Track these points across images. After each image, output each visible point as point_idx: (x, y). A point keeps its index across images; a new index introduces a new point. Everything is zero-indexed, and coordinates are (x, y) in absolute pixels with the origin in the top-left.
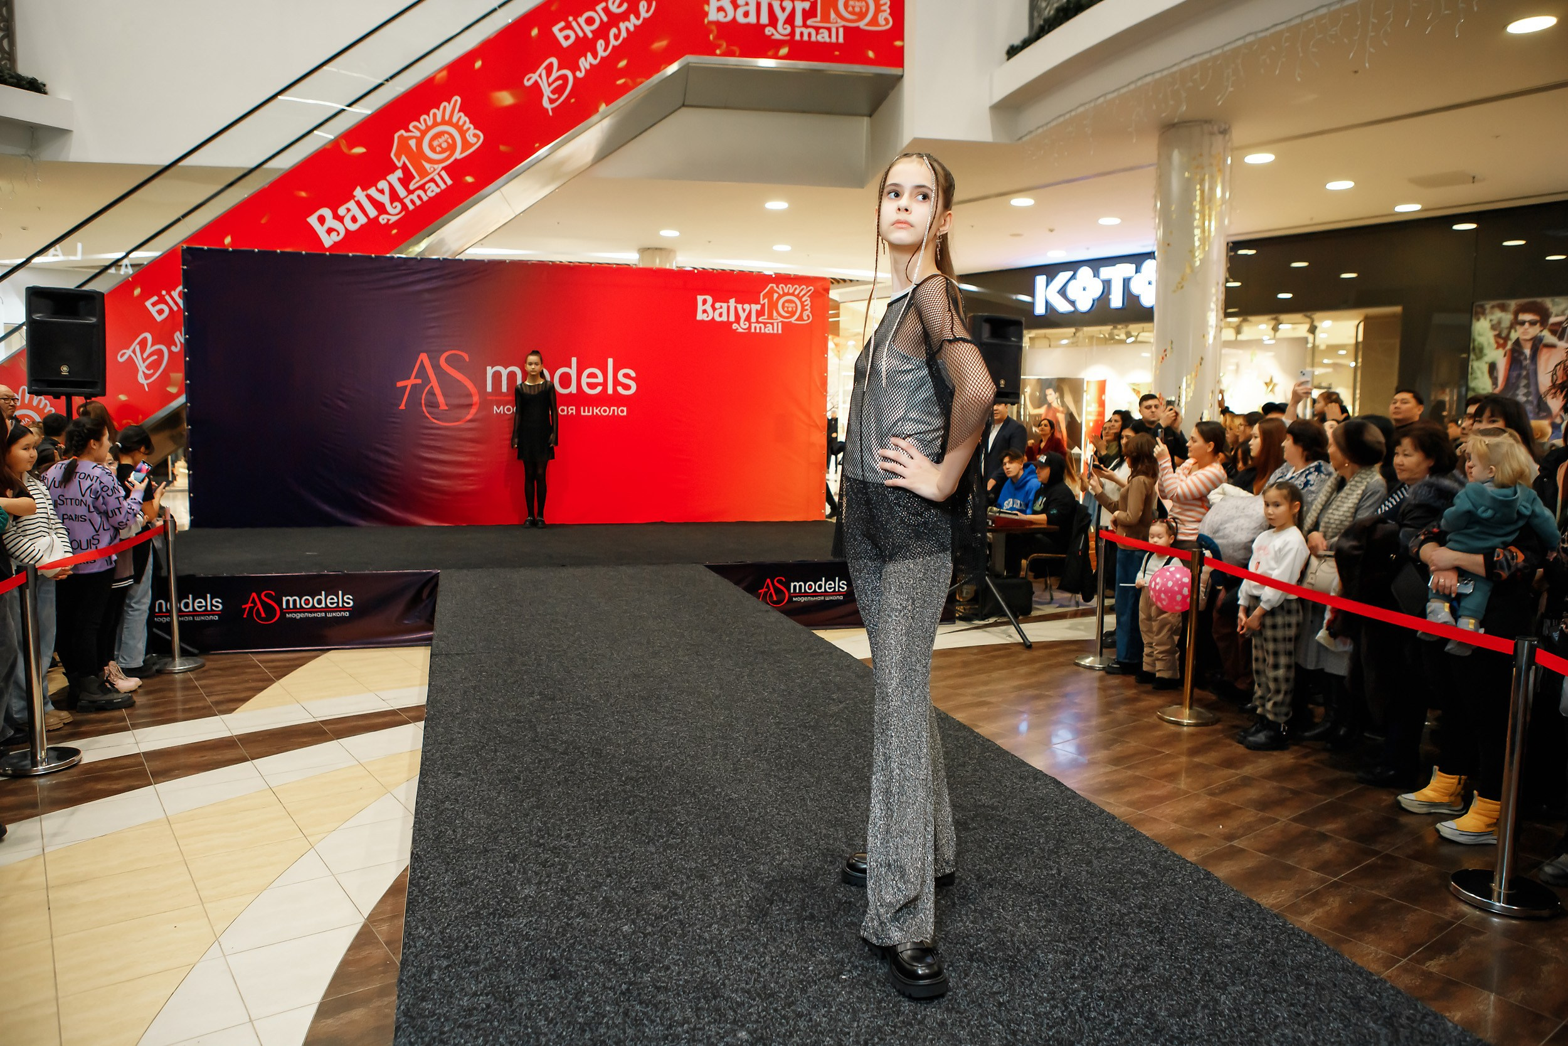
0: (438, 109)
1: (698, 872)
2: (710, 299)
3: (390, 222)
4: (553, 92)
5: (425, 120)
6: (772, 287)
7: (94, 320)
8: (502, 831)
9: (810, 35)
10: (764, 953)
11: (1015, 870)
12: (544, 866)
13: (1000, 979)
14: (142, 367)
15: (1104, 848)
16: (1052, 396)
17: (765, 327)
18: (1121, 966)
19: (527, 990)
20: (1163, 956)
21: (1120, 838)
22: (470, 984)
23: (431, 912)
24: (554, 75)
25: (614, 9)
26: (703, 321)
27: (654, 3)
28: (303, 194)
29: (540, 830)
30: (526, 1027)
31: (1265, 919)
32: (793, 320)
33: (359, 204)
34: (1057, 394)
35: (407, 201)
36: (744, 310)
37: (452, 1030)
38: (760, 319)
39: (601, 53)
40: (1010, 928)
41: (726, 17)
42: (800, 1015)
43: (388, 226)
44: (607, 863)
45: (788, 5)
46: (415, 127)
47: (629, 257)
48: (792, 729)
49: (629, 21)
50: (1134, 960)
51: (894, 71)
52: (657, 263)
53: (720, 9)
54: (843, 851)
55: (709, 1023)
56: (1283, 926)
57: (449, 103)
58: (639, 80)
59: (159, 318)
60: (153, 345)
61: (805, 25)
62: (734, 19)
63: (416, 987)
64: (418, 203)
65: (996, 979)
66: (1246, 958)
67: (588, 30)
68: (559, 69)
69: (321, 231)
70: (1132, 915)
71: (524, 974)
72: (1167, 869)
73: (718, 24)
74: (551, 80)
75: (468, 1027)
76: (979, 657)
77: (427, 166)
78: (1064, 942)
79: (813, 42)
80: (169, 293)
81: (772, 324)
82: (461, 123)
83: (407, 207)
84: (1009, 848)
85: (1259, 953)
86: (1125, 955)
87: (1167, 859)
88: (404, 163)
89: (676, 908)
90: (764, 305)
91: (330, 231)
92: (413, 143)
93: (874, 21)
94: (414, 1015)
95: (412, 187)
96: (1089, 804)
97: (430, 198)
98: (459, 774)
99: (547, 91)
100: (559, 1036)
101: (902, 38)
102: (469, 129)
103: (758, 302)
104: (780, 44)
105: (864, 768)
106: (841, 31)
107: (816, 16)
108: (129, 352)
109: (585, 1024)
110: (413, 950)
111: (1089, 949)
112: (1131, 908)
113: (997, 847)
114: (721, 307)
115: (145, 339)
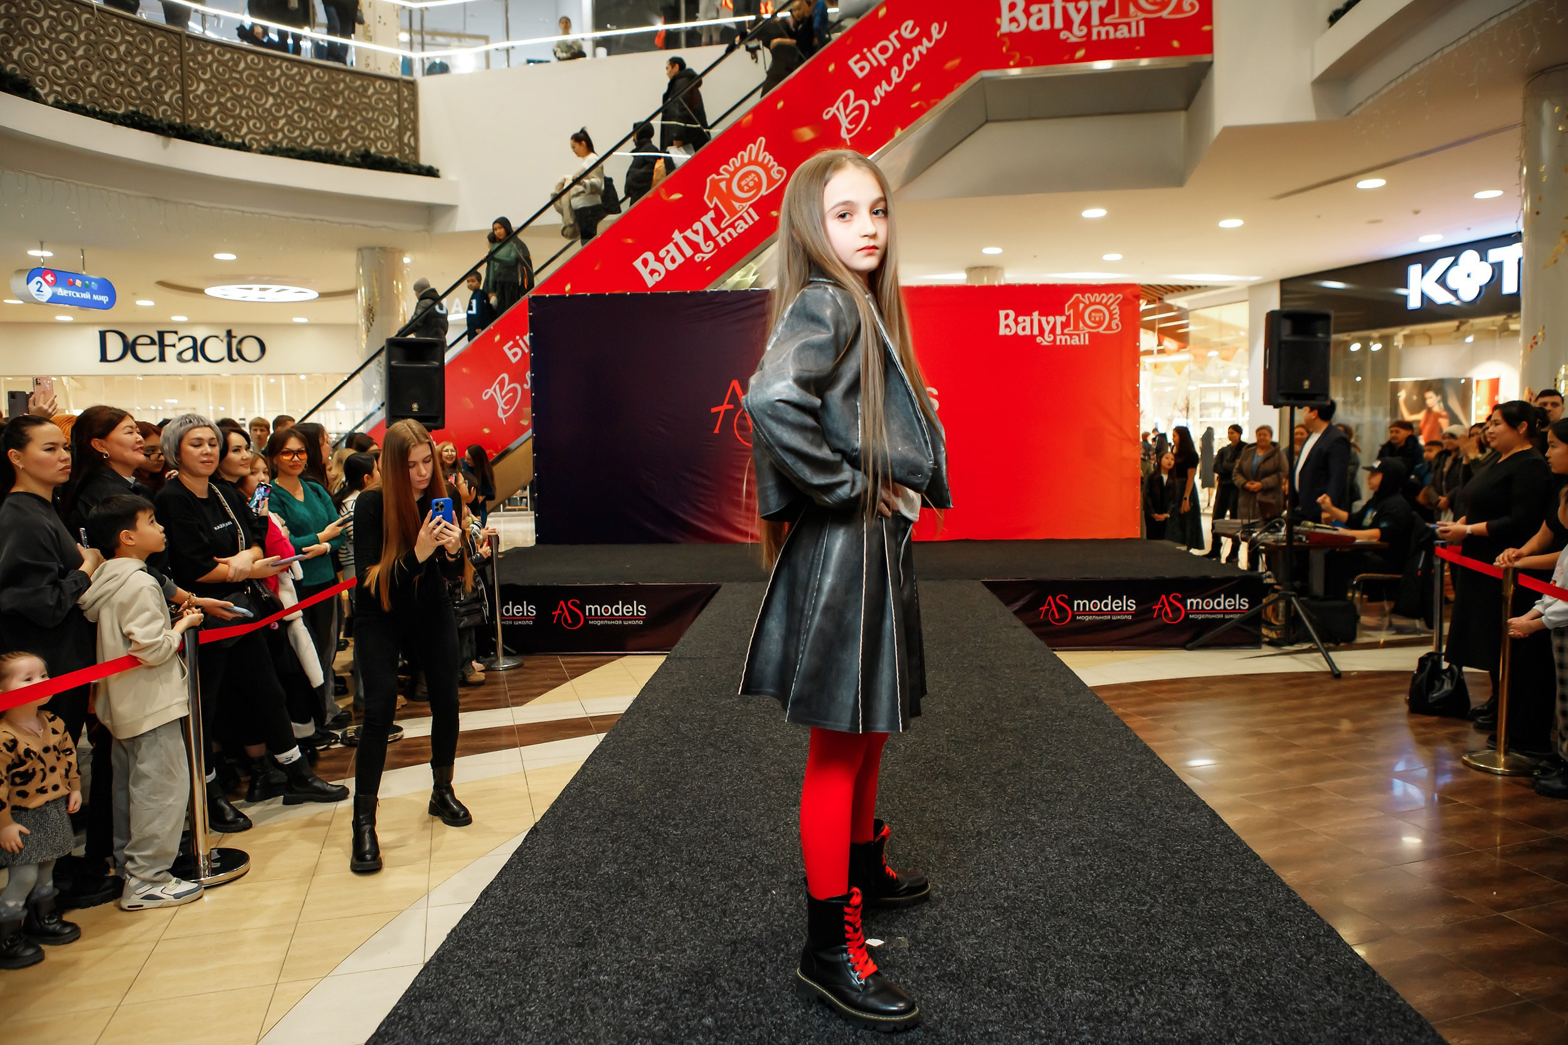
0: (745, 151)
1: (772, 868)
2: (1012, 314)
3: (704, 260)
4: (850, 123)
5: (733, 162)
6: (1078, 298)
7: (436, 363)
8: (624, 815)
9: (1107, 33)
10: (783, 950)
11: (1099, 902)
12: (637, 849)
13: (1004, 1009)
14: (501, 403)
15: (1221, 890)
16: (1432, 399)
17: (1071, 339)
18: (1154, 1015)
19: (549, 954)
20: (1211, 1012)
21: (1250, 881)
22: (506, 941)
23: (516, 878)
24: (851, 106)
25: (906, 35)
26: (1005, 336)
27: (946, 24)
28: (630, 241)
29: (657, 817)
30: (528, 983)
31: (1369, 990)
32: (1101, 330)
33: (677, 245)
34: (1439, 398)
35: (719, 239)
36: (1048, 323)
37: (466, 977)
38: (1065, 331)
39: (896, 79)
40: (1053, 958)
41: (1018, 27)
42: (774, 1012)
43: (703, 264)
44: (695, 852)
45: (1084, 6)
46: (725, 170)
47: (958, 278)
48: (959, 742)
49: (921, 44)
50: (1173, 1011)
51: (1206, 58)
52: (985, 281)
53: (1013, 20)
54: (929, 863)
55: (687, 1005)
56: (1389, 1001)
57: (755, 144)
58: (933, 101)
59: (514, 360)
60: (509, 384)
61: (1102, 24)
62: (1027, 26)
63: (463, 937)
64: (729, 239)
65: (1000, 1009)
66: (1315, 1028)
67: (882, 59)
68: (855, 100)
69: (644, 272)
70: (1206, 964)
71: (557, 938)
72: (1283, 920)
73: (1010, 35)
74: (848, 111)
75: (481, 975)
76: (1272, 685)
77: (736, 205)
78: (1103, 982)
79: (1112, 40)
80: (521, 338)
81: (1079, 335)
82: (766, 162)
83: (719, 245)
84: (1110, 878)
85: (1333, 1025)
86: (1166, 1003)
87: (1290, 909)
88: (716, 204)
89: (729, 899)
90: (1069, 316)
91: (652, 272)
92: (723, 185)
93: (1179, 8)
94: (445, 959)
95: (723, 226)
96: (1238, 841)
97: (740, 235)
98: (619, 763)
99: (844, 122)
100: (549, 997)
101: (1210, 22)
102: (773, 166)
103: (1062, 313)
104: (1076, 46)
105: (1008, 785)
106: (1142, 24)
107: (1113, 13)
108: (491, 391)
109: (578, 988)
110: (481, 907)
111: (1127, 992)
112: (1210, 955)
113: (1098, 875)
114: (1024, 321)
115: (503, 379)
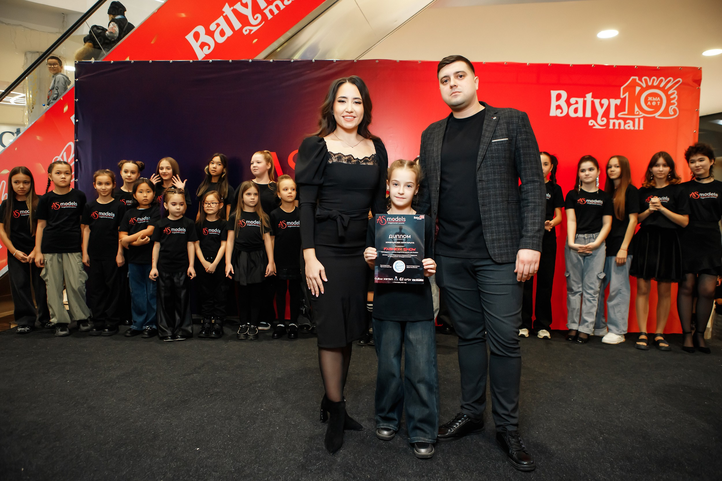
2: (564, 94)
3: (252, 32)
6: (634, 80)
17: (625, 124)
26: (556, 117)
28: (183, 15)
32: (657, 115)
33: (227, 19)
35: (267, 12)
36: (602, 105)
38: (619, 115)
43: (251, 36)
69: (195, 46)
81: (633, 120)
83: (267, 17)
90: (625, 98)
91: (203, 45)
97: (286, 6)
103: (617, 97)
114: (577, 103)
115: (70, 146)
